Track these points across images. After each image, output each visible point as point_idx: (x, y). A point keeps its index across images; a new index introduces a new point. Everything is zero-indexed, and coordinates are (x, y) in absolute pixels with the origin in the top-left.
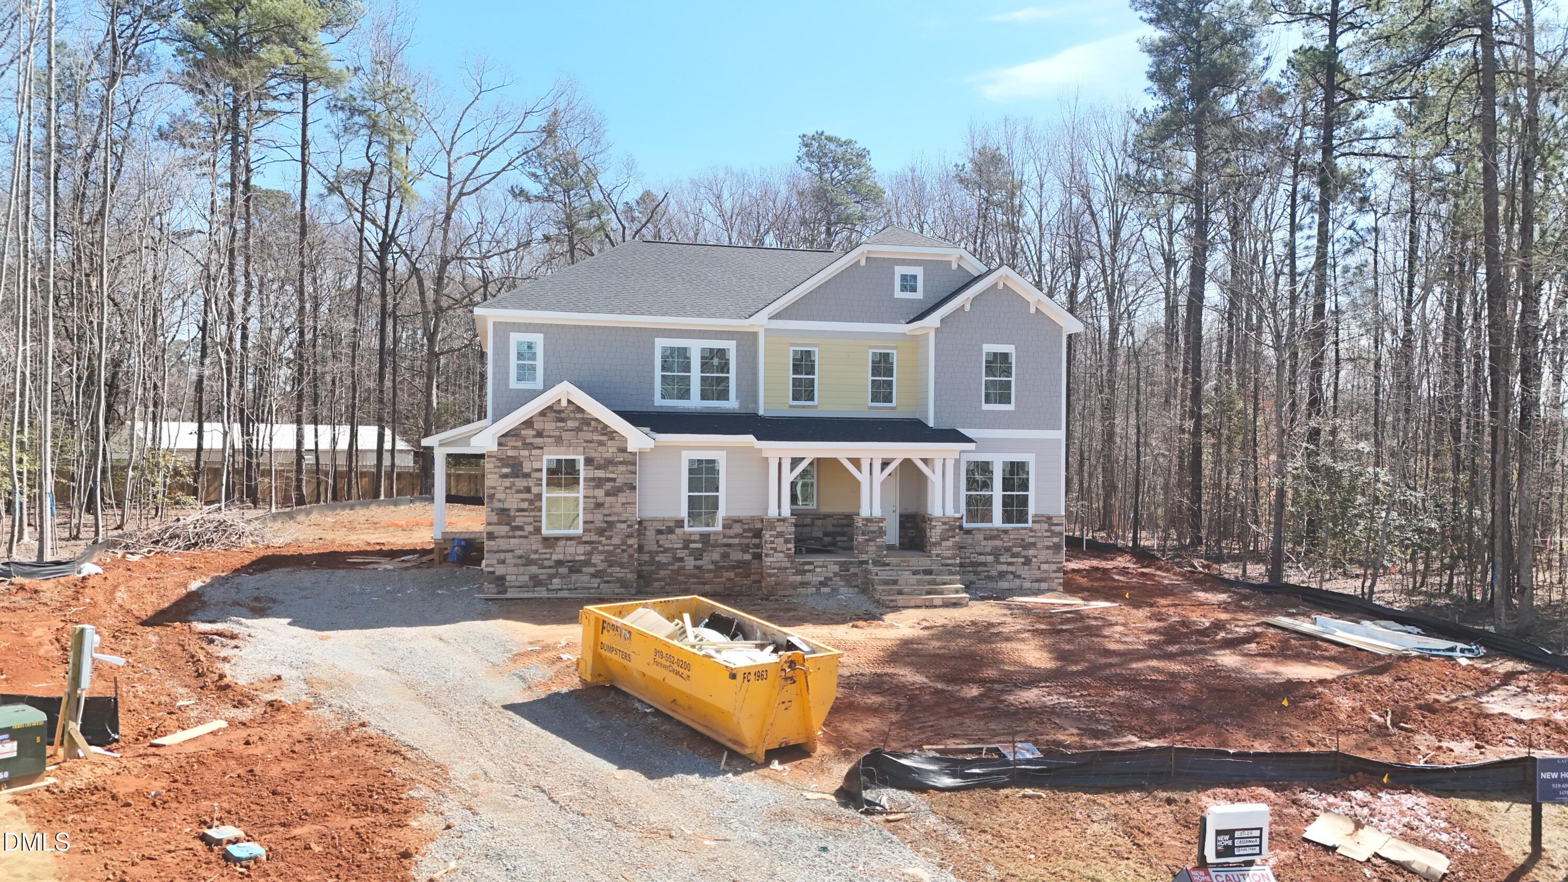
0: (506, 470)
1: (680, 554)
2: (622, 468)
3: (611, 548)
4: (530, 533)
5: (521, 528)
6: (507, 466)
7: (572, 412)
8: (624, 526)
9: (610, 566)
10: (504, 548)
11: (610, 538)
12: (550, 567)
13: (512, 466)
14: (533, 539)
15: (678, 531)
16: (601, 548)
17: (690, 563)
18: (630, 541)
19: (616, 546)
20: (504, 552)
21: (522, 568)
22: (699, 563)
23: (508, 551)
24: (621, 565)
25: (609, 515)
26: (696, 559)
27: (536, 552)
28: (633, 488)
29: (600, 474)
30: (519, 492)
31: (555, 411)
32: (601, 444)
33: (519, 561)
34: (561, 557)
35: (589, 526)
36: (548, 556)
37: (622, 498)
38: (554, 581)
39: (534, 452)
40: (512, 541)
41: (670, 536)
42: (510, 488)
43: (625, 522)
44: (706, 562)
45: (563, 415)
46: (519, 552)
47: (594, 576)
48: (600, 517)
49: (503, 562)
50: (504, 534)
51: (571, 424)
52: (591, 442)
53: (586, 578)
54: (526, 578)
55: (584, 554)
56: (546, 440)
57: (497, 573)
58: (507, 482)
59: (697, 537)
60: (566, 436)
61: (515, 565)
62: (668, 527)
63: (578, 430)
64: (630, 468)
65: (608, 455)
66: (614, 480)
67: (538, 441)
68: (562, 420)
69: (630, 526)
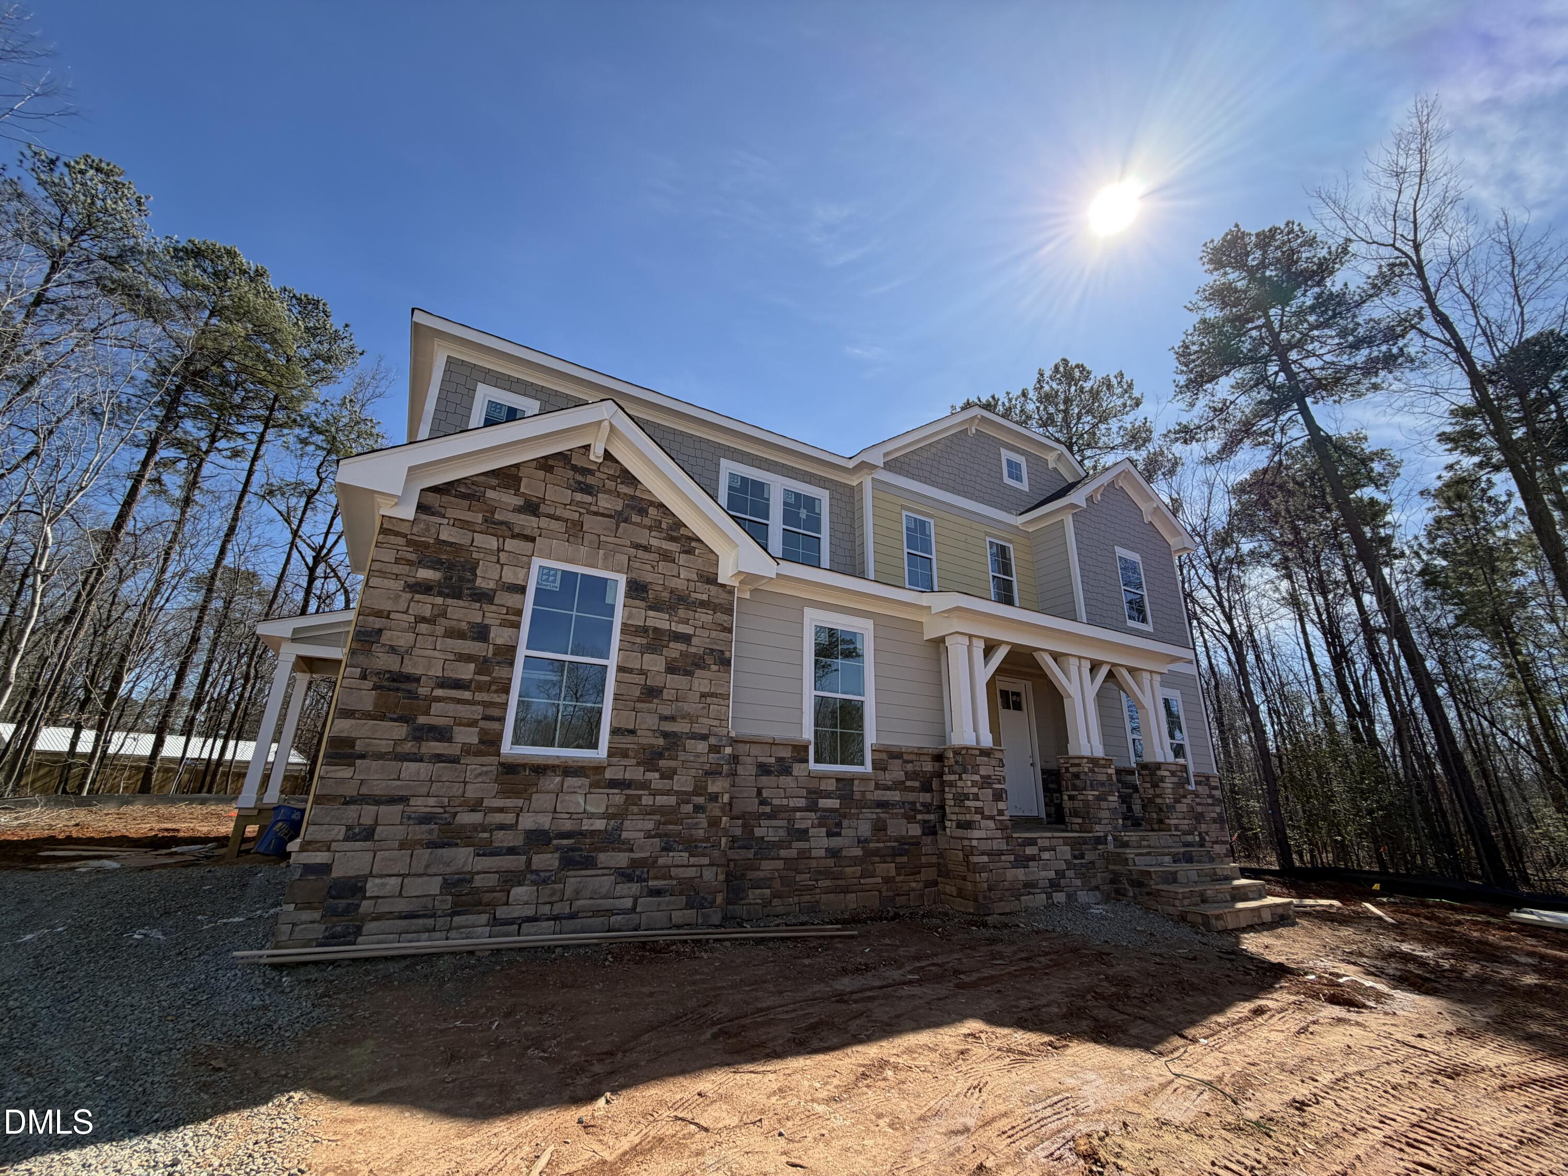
0: (425, 574)
1: (804, 821)
2: (705, 617)
3: (672, 800)
4: (467, 750)
5: (442, 734)
6: (435, 564)
7: (612, 478)
8: (702, 747)
9: (666, 849)
10: (378, 788)
11: (667, 775)
12: (512, 851)
13: (448, 567)
14: (473, 765)
15: (797, 769)
16: (647, 800)
17: (819, 842)
18: (714, 787)
19: (684, 798)
20: (377, 801)
21: (424, 854)
22: (836, 842)
23: (392, 800)
24: (691, 846)
25: (672, 719)
26: (829, 834)
27: (476, 806)
28: (725, 663)
29: (659, 620)
30: (453, 633)
31: (575, 468)
32: (666, 557)
33: (420, 832)
34: (545, 821)
35: (626, 742)
36: (509, 818)
37: (702, 682)
38: (519, 892)
39: (510, 544)
40: (410, 768)
41: (784, 780)
42: (431, 621)
43: (704, 737)
44: (845, 841)
45: (590, 480)
46: (420, 805)
47: (625, 875)
48: (651, 721)
49: (368, 834)
50: (385, 746)
51: (605, 502)
52: (646, 549)
53: (606, 882)
54: (434, 886)
55: (607, 816)
56: (544, 522)
57: (337, 872)
58: (426, 605)
59: (831, 785)
60: (590, 522)
61: (403, 845)
62: (780, 760)
63: (620, 518)
64: (721, 617)
65: (679, 584)
66: (686, 639)
67: (528, 522)
68: (587, 489)
69: (716, 749)
